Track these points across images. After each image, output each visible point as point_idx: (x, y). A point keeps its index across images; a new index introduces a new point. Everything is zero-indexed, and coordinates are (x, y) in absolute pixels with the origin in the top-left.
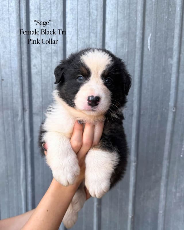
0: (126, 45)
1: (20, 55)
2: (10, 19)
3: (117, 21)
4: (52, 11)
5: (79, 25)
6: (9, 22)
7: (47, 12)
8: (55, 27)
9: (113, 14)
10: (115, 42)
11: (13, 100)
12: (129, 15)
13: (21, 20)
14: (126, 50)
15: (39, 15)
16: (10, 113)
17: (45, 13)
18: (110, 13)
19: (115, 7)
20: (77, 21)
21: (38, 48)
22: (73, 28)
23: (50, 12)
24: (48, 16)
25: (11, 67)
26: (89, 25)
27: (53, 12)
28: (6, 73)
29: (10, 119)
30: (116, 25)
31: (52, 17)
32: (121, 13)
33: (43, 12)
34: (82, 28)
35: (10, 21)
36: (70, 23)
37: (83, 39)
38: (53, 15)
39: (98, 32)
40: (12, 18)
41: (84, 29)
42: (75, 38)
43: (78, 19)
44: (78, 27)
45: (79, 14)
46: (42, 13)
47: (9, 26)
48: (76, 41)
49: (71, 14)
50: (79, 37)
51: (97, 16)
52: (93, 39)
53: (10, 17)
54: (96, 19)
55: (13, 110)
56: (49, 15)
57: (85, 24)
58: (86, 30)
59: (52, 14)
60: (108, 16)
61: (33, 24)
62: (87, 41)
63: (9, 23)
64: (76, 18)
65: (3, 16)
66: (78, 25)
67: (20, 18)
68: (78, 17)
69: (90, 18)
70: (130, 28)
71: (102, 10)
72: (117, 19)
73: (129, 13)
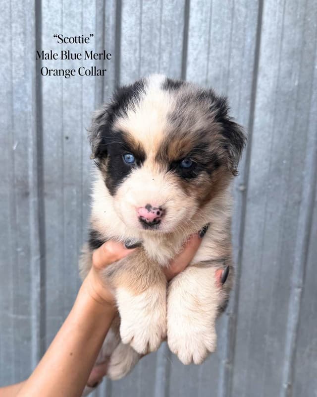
0: (296, 75)
1: (100, 84)
2: (84, 15)
3: (283, 28)
4: (164, 4)
5: (212, 32)
6: (82, 21)
7: (154, 6)
8: (168, 34)
9: (275, 15)
10: (276, 68)
11: (82, 169)
12: (305, 19)
13: (106, 19)
14: (296, 83)
15: (139, 11)
16: (75, 193)
17: (151, 8)
18: (270, 12)
19: (280, 3)
20: (208, 26)
21: (134, 73)
22: (200, 37)
23: (160, 6)
24: (156, 14)
25: (82, 106)
26: (231, 33)
27: (165, 6)
28: (71, 117)
29: (74, 203)
30: (280, 36)
31: (163, 15)
32: (290, 14)
33: (147, 6)
34: (218, 37)
35: (84, 20)
36: (196, 29)
37: (218, 59)
38: (166, 13)
39: (247, 48)
40: (88, 14)
41: (220, 41)
42: (203, 56)
43: (210, 22)
44: (210, 36)
45: (213, 13)
46: (144, 8)
47: (82, 28)
48: (206, 63)
49: (200, 12)
50: (210, 55)
51: (246, 17)
52: (236, 59)
53: (85, 11)
54: (245, 23)
55: (82, 187)
56: (158, 11)
57: (223, 32)
58: (224, 43)
59: (164, 11)
60: (266, 19)
61: (126, 27)
62: (225, 63)
63: (82, 23)
64: (208, 20)
65: (72, 9)
66: (210, 32)
67: (104, 16)
68: (210, 18)
69: (232, 22)
70: (304, 43)
71: (257, 7)
72: (283, 25)
73: (305, 15)
